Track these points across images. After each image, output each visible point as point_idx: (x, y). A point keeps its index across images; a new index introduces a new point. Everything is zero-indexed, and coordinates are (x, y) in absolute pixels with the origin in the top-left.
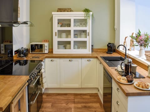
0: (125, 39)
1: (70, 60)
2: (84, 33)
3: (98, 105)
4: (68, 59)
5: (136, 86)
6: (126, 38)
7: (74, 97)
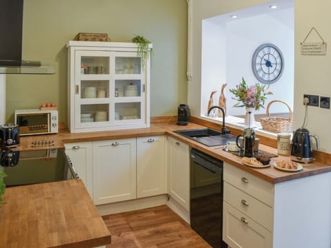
0: (211, 97)
1: (113, 145)
2: (133, 86)
3: (177, 225)
4: (110, 143)
5: (279, 168)
6: (213, 93)
7: (126, 220)
